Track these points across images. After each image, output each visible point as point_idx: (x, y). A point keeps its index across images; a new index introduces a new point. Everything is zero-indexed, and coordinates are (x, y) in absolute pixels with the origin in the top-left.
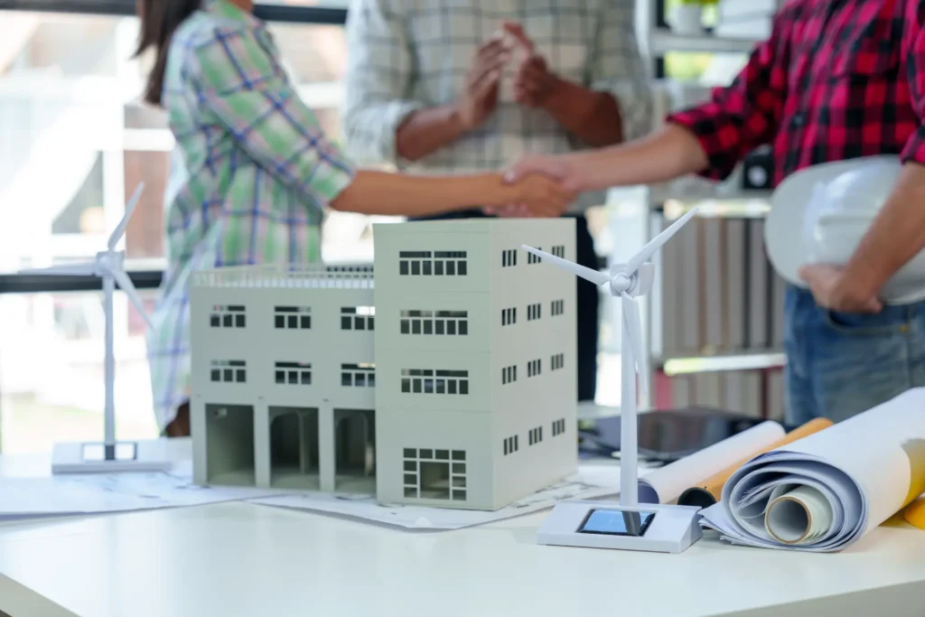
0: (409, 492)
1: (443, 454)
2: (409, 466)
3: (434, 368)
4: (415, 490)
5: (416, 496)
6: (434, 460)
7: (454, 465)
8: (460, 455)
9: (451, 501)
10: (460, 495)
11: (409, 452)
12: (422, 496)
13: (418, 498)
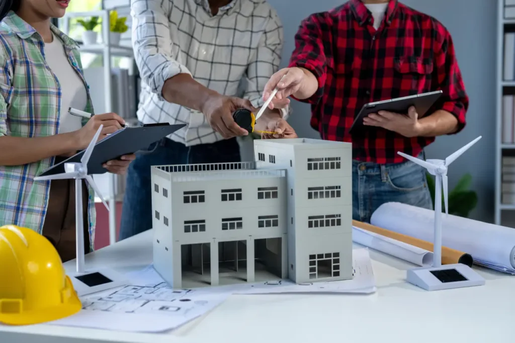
0: (312, 276)
1: (328, 255)
2: (312, 263)
3: (325, 214)
4: (315, 274)
5: (315, 277)
6: (324, 259)
7: (334, 260)
8: (337, 255)
9: (333, 278)
10: (337, 274)
11: (312, 257)
12: (318, 278)
13: (317, 279)
